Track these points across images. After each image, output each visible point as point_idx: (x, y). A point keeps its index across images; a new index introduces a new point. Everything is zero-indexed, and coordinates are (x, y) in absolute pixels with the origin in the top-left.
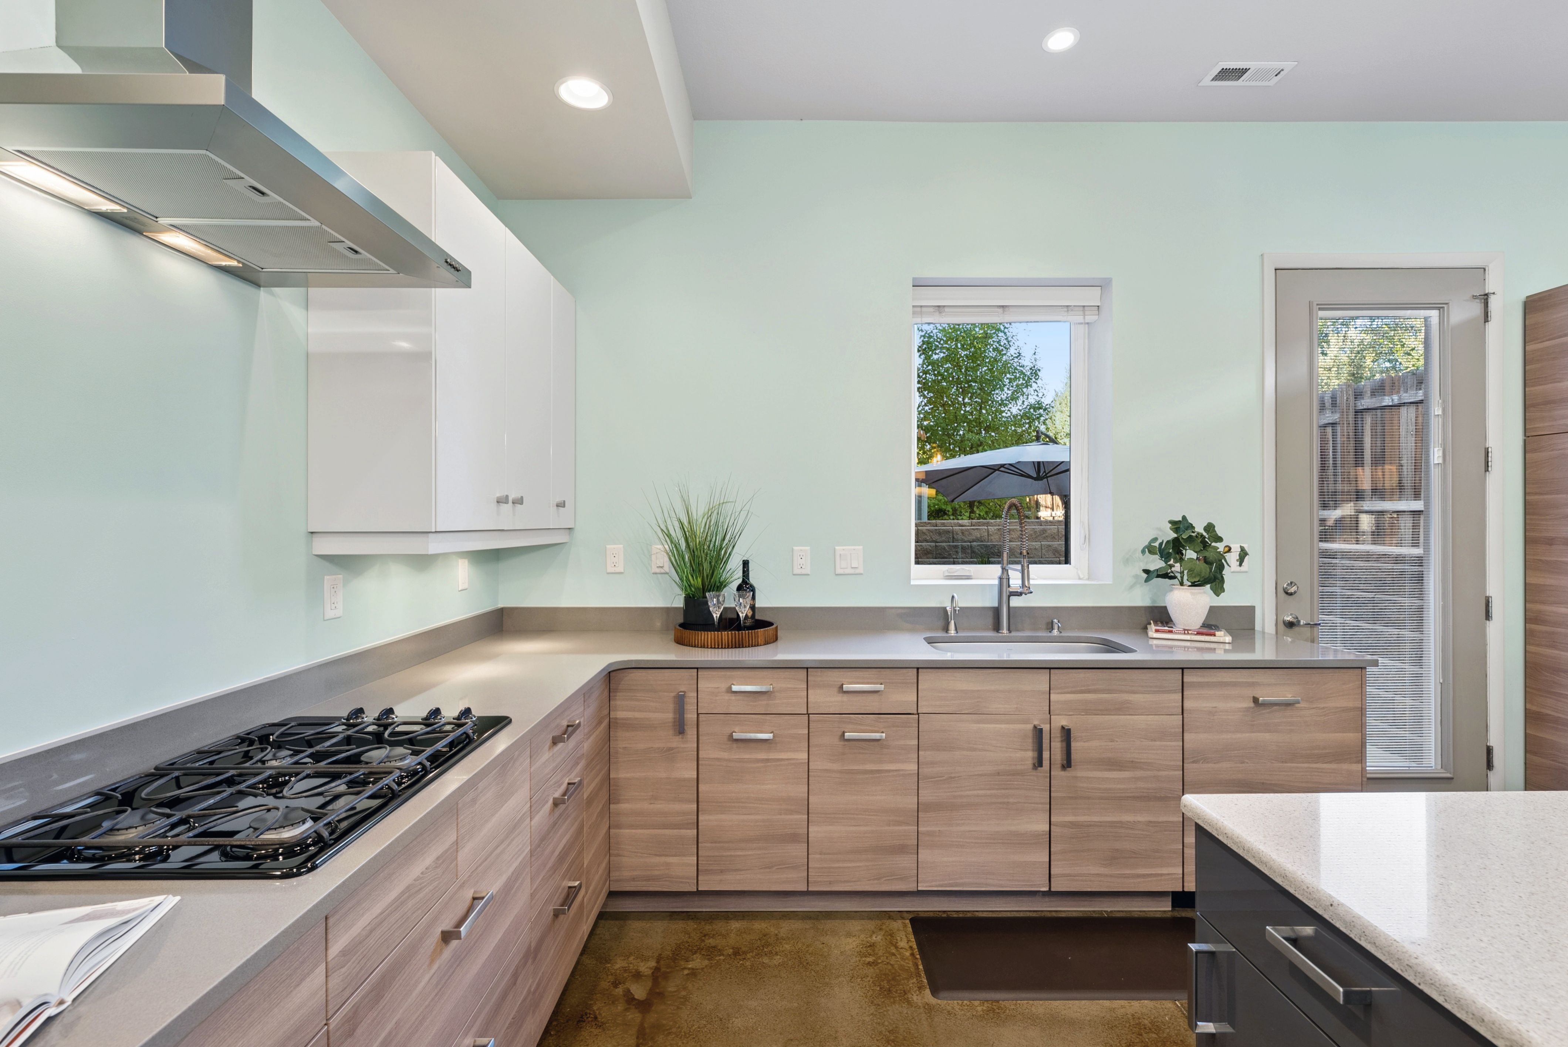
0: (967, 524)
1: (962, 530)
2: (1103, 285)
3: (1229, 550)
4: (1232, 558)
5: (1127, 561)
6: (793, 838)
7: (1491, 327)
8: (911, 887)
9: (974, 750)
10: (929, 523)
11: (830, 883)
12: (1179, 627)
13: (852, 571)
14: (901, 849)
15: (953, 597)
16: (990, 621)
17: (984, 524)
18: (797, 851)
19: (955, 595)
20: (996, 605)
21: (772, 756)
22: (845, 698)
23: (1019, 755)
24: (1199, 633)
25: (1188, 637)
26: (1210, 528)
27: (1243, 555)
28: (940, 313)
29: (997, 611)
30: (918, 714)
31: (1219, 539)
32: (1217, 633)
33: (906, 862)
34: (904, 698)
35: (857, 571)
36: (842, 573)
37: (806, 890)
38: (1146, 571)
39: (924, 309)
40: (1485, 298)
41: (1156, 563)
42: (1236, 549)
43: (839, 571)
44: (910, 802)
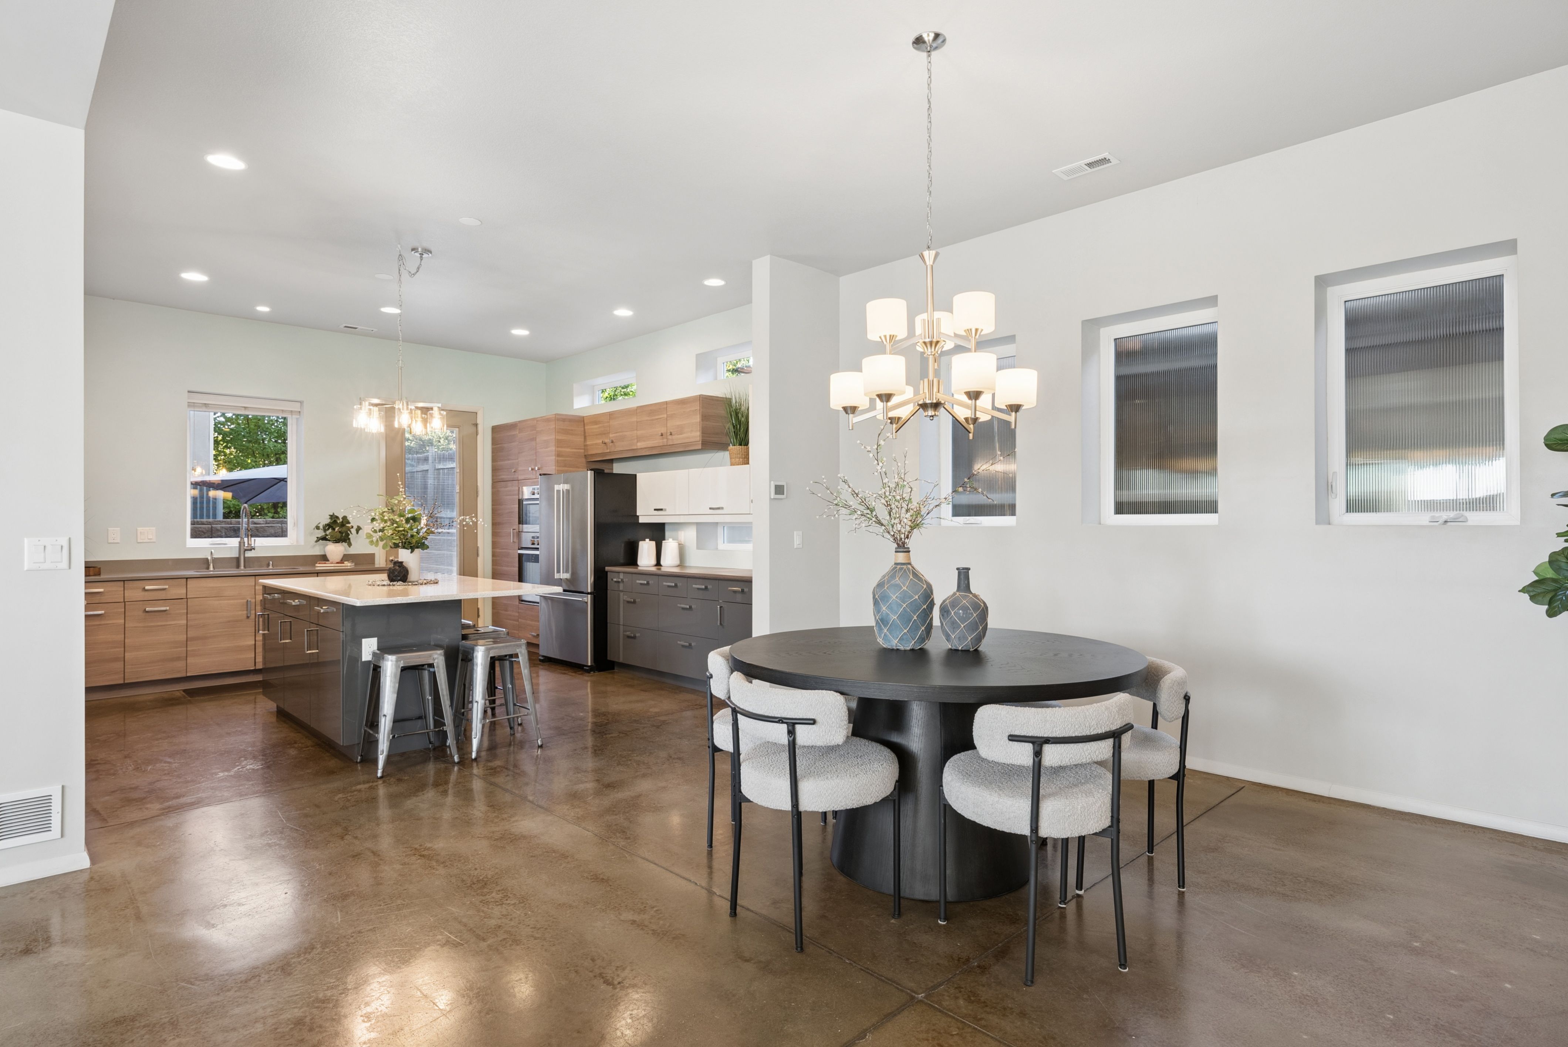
0: (262, 522)
1: (256, 527)
2: (301, 402)
3: (352, 527)
4: (353, 531)
5: (311, 534)
6: (116, 660)
7: (478, 436)
8: (183, 675)
9: (217, 612)
10: (225, 521)
11: (137, 678)
12: (331, 561)
13: (149, 541)
14: (178, 659)
15: (211, 552)
16: (235, 564)
17: (278, 523)
18: (119, 665)
19: (213, 551)
20: (238, 556)
21: (103, 622)
22: (146, 593)
23: (240, 613)
24: (337, 563)
25: (333, 565)
26: (345, 518)
27: (358, 529)
28: (206, 407)
29: (238, 560)
30: (187, 598)
31: (349, 523)
32: (345, 562)
33: (181, 664)
34: (180, 592)
35: (152, 541)
36: (141, 541)
37: (123, 682)
38: (317, 538)
39: (196, 404)
40: (476, 425)
41: (321, 533)
42: (355, 527)
43: (139, 541)
44: (183, 637)
